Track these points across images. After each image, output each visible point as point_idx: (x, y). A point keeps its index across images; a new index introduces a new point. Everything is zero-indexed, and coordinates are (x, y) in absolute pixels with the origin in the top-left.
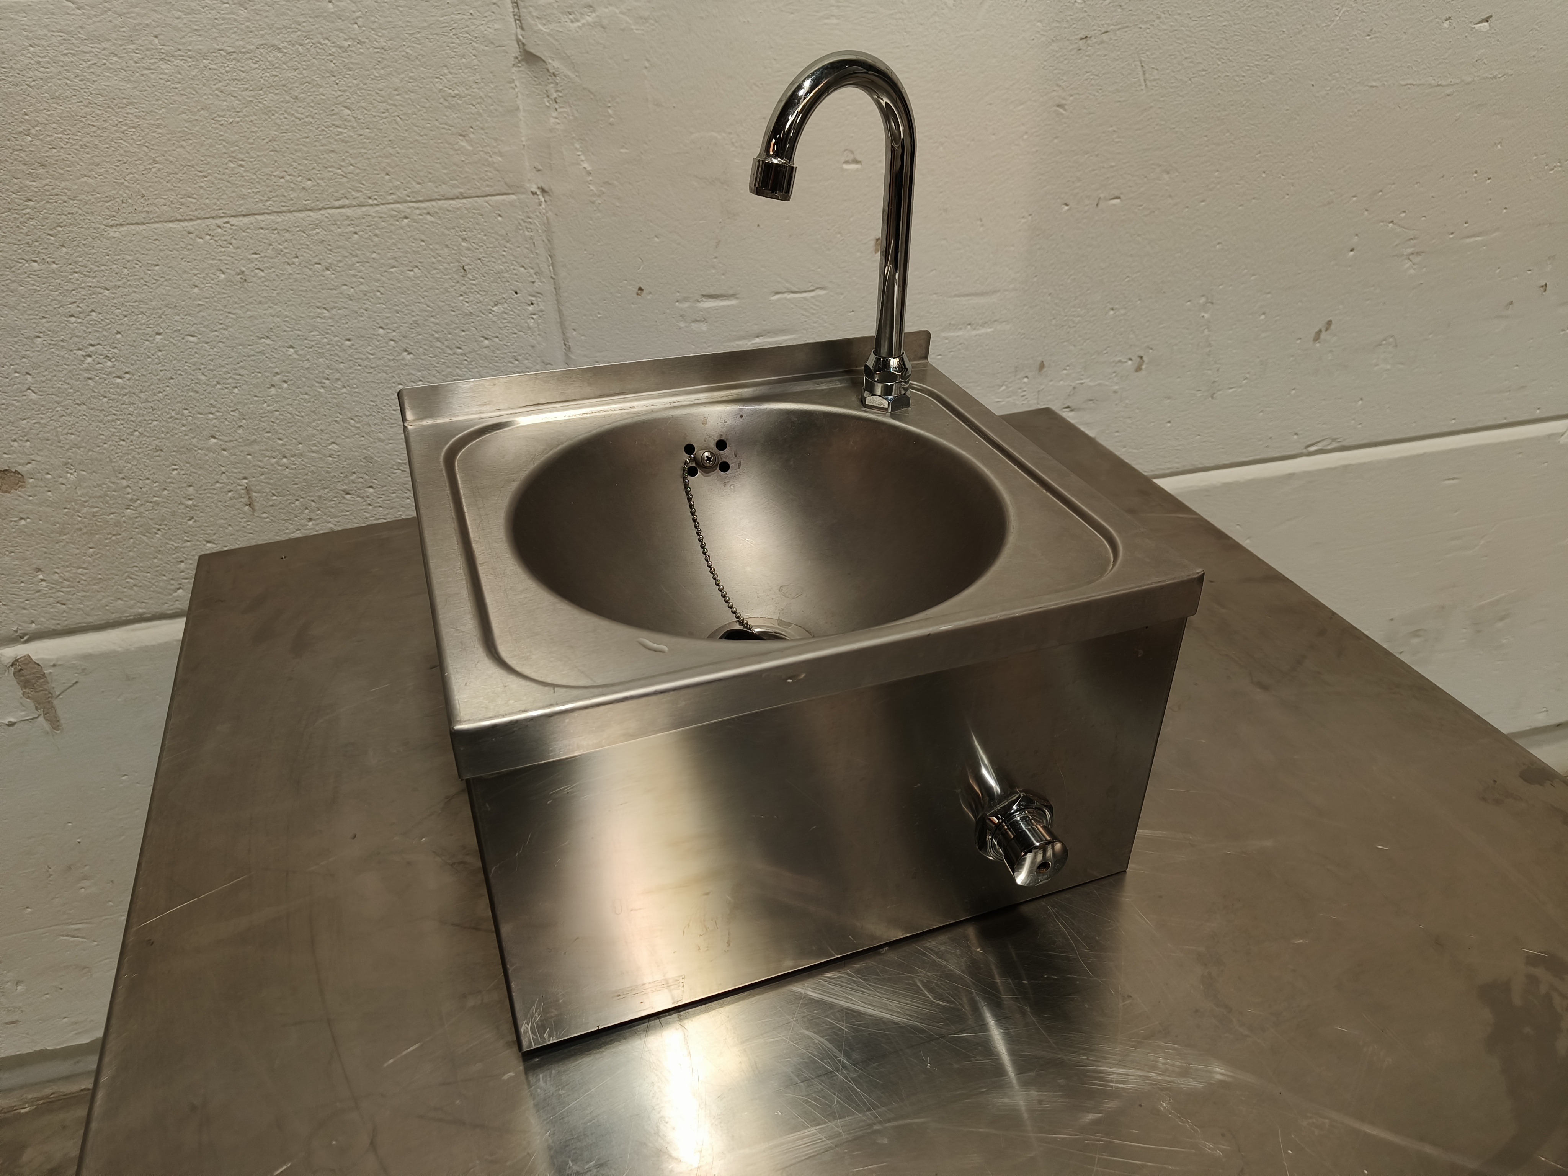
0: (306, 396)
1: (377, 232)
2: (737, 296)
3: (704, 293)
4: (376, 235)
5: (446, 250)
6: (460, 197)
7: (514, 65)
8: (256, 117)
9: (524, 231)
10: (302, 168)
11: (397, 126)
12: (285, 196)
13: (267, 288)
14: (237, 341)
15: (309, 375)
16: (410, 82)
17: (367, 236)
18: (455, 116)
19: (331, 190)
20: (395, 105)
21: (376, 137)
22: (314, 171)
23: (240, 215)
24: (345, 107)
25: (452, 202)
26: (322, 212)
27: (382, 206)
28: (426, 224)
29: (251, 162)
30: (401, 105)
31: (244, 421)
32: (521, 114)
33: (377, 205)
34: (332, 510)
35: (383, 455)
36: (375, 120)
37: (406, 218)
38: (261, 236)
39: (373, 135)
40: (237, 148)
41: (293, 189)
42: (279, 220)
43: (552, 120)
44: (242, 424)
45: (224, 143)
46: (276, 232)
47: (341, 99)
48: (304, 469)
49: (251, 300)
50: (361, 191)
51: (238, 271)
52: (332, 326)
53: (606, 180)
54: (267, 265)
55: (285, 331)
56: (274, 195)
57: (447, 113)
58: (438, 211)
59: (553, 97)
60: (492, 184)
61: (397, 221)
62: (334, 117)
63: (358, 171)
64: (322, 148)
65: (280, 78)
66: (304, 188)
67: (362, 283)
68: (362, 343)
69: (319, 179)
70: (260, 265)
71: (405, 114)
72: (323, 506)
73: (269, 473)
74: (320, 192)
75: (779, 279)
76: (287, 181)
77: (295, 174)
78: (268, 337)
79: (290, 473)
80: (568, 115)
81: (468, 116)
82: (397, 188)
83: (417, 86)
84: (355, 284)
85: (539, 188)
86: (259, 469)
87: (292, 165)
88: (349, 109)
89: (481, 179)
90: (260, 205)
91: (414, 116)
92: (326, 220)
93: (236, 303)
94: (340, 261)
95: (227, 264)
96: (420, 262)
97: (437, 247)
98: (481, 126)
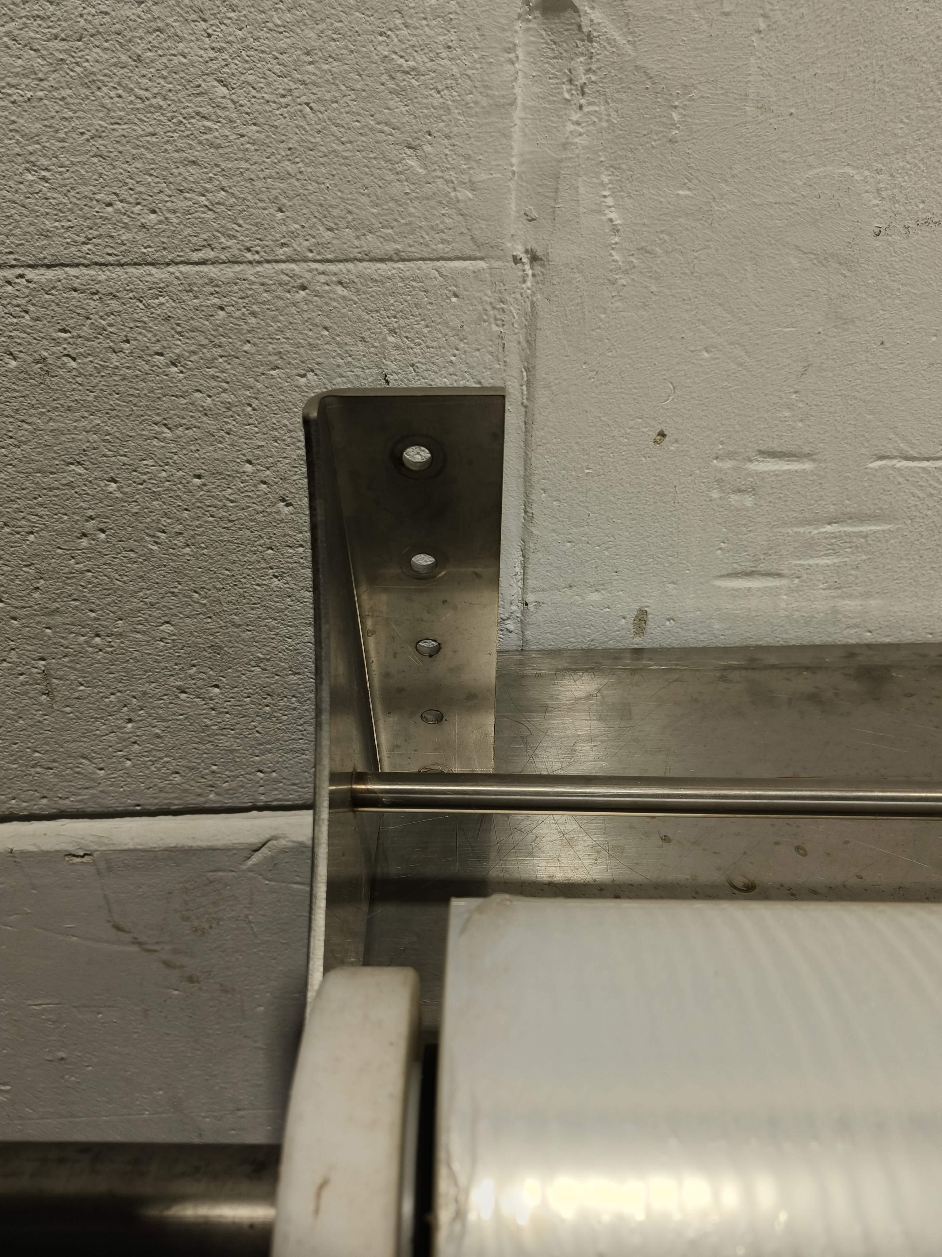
0: (132, 555)
1: (255, 307)
2: (815, 457)
3: (763, 448)
4: (254, 314)
5: (361, 346)
6: (395, 257)
7: (520, 16)
8: (70, 92)
9: (490, 323)
10: (142, 189)
11: (303, 123)
12: (112, 237)
13: (80, 388)
14: (33, 466)
15: (137, 523)
16: (334, 40)
17: (238, 314)
18: (404, 109)
19: (189, 231)
20: (303, 83)
21: (268, 140)
22: (162, 196)
23: (42, 266)
24: (220, 81)
25: (379, 265)
26: (171, 269)
27: (266, 265)
28: (334, 300)
29: (61, 173)
30: (314, 83)
31: (42, 582)
32: (518, 114)
33: (259, 262)
34: (161, 711)
35: (237, 645)
36: (267, 108)
37: (304, 288)
38: (74, 302)
39: (262, 136)
40: (38, 146)
41: (126, 226)
42: (103, 277)
43: (570, 127)
44: (38, 585)
45: (18, 137)
46: (97, 297)
47: (214, 66)
48: (124, 654)
49: (55, 404)
50: (235, 237)
51: (37, 357)
52: (175, 453)
53: (643, 244)
54: (82, 350)
55: (104, 456)
56: (96, 233)
57: (391, 104)
58: (356, 280)
59: (579, 83)
60: (449, 238)
61: (289, 292)
62: (199, 99)
63: (232, 200)
64: (176, 155)
65: (112, 18)
66: (143, 226)
67: (225, 391)
68: (218, 483)
69: (169, 211)
70: (70, 350)
71: (319, 100)
72: (147, 705)
73: (75, 656)
74: (168, 234)
75: (892, 436)
76: (117, 211)
77: (131, 200)
78: (79, 463)
79: (104, 658)
80: (600, 120)
81: (425, 111)
82: (294, 235)
83: (346, 47)
84: (215, 391)
85: (527, 252)
86: (62, 648)
87: (126, 184)
88: (225, 86)
89: (432, 228)
90: (73, 249)
91: (335, 105)
92: (176, 282)
93: (33, 406)
94: (194, 353)
95: (20, 344)
96: (318, 364)
97: (348, 339)
98: (446, 130)
